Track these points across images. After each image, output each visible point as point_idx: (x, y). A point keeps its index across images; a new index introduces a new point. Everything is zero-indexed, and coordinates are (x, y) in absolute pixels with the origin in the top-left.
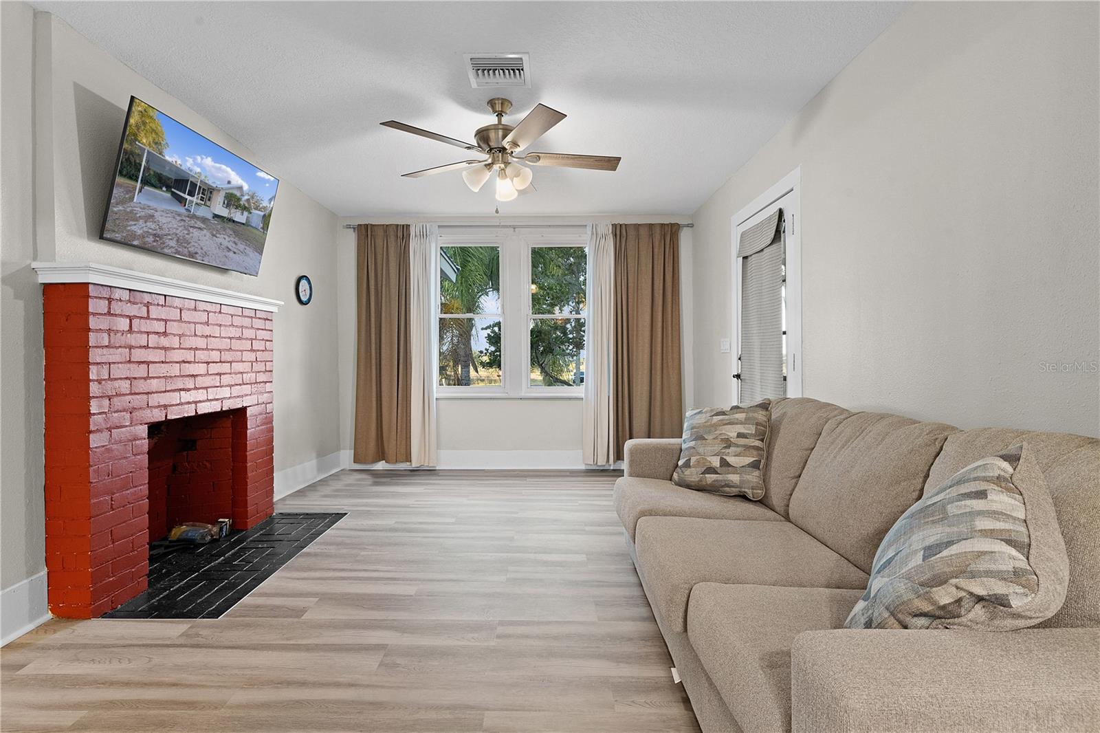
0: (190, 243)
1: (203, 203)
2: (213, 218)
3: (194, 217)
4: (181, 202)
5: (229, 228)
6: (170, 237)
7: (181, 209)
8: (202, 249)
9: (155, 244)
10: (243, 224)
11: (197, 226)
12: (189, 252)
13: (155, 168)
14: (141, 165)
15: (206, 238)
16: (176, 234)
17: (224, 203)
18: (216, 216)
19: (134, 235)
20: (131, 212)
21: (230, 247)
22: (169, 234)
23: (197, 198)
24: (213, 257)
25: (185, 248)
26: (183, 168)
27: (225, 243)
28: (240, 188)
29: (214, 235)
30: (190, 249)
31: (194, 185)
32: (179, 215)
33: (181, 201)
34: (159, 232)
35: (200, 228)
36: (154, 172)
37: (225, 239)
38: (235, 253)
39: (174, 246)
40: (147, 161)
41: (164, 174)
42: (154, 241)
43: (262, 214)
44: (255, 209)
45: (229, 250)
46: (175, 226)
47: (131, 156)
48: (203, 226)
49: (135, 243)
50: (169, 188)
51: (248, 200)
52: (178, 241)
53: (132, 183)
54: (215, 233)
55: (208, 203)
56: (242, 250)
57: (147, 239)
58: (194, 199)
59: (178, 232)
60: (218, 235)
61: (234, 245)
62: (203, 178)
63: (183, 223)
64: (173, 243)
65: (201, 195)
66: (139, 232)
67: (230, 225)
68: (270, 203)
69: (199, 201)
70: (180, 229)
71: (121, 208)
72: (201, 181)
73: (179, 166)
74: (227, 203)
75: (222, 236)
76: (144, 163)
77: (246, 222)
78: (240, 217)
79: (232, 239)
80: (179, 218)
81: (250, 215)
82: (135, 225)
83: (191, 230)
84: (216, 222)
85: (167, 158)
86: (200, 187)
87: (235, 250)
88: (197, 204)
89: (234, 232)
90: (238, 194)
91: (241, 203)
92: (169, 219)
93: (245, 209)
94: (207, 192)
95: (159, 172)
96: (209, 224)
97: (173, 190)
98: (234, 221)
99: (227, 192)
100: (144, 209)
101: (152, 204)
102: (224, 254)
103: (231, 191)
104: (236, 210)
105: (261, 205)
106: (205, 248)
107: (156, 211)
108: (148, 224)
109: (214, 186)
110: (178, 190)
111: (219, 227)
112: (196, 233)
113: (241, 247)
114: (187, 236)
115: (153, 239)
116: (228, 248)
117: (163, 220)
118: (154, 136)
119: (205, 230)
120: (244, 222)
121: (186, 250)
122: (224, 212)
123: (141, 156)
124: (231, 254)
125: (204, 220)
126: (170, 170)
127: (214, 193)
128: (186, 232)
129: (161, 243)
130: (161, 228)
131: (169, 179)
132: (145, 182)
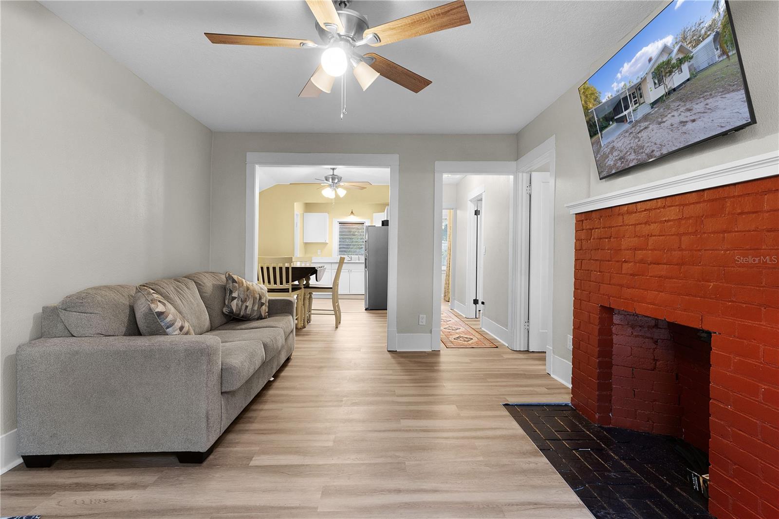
0: (644, 146)
1: (638, 105)
2: (652, 108)
3: (638, 122)
4: (623, 122)
5: (673, 101)
6: (629, 153)
7: (626, 126)
8: (655, 144)
9: (623, 165)
10: (688, 80)
11: (642, 128)
12: (647, 154)
13: (602, 115)
14: (595, 122)
15: (655, 132)
16: (631, 147)
17: (655, 84)
18: (653, 104)
19: (611, 168)
20: (604, 154)
21: (685, 120)
22: (627, 152)
23: (632, 106)
24: (671, 143)
25: (642, 153)
26: (614, 96)
27: (677, 120)
28: (665, 49)
29: (660, 123)
30: (646, 152)
31: (625, 99)
32: (627, 132)
33: (623, 120)
34: (621, 155)
35: (646, 128)
36: (602, 118)
37: (673, 116)
38: (694, 121)
39: (634, 157)
40: (597, 115)
41: (607, 113)
42: (622, 163)
43: (711, 37)
44: (695, 47)
45: (683, 123)
46: (628, 142)
47: (591, 122)
48: (647, 123)
49: (613, 172)
50: (612, 119)
51: (680, 50)
52: (635, 152)
53: (597, 136)
54: (660, 120)
55: (642, 100)
56: (702, 110)
57: (618, 165)
58: (631, 109)
59: (632, 145)
60: (664, 120)
61: (688, 114)
62: (628, 86)
63: (632, 135)
64: (633, 156)
65: (633, 100)
66: (612, 163)
67: (673, 97)
68: (718, 8)
69: (635, 107)
70: (632, 141)
71: (599, 156)
72: (628, 89)
73: (611, 98)
74: (658, 81)
75: (669, 116)
76: (596, 119)
77: (691, 74)
78: (677, 79)
79: (682, 109)
80: (627, 134)
81: (692, 61)
82: (608, 160)
83: (639, 135)
84: (656, 109)
85: (604, 101)
86: (630, 95)
87: (693, 118)
88: (634, 111)
89: (681, 100)
90: (665, 58)
91: (674, 61)
92: (623, 141)
93: (681, 61)
94: (636, 92)
95: (604, 115)
96: (650, 117)
97: (615, 118)
98: (674, 90)
99: (653, 70)
100: (608, 146)
101: (609, 140)
102: (681, 131)
103: (655, 66)
104: (671, 76)
105: (703, 31)
106: (658, 142)
107: (614, 142)
108: (614, 154)
109: (639, 80)
110: (618, 115)
111: (662, 110)
112: (644, 134)
113: (699, 107)
114: (639, 143)
115: (620, 163)
116: (681, 122)
117: (620, 144)
118: (593, 97)
119: (651, 126)
120: (688, 76)
121: (644, 154)
122: (661, 91)
123: (593, 117)
124: (690, 126)
125: (645, 118)
126: (608, 107)
127: (642, 87)
128: (637, 140)
129: (626, 162)
130: (621, 151)
131: (610, 113)
132: (602, 129)
